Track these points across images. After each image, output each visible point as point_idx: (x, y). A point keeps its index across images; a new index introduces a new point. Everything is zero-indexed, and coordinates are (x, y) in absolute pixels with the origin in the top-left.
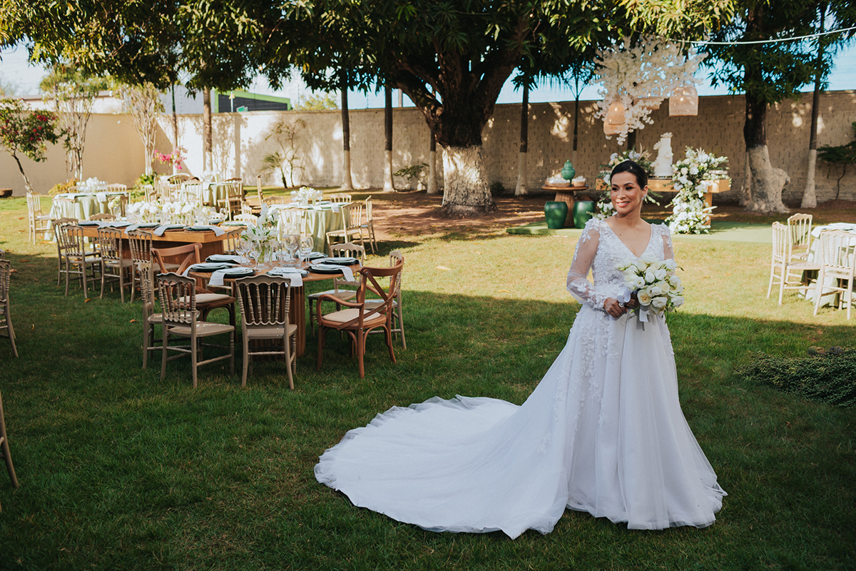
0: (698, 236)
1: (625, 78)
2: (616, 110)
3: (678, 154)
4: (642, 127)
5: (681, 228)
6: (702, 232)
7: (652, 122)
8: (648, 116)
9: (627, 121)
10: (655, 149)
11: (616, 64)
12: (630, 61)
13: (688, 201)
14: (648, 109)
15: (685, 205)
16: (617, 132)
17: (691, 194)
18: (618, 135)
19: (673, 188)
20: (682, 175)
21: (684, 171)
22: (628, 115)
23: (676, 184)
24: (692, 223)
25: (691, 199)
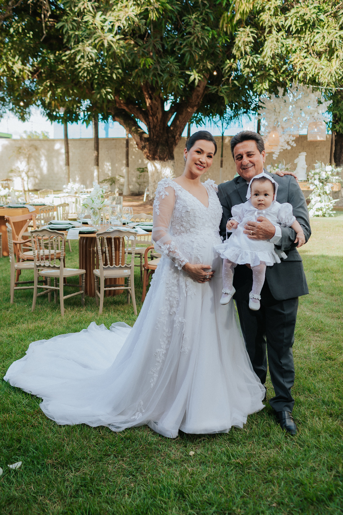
0: (327, 218)
1: (279, 116)
2: (274, 136)
3: (310, 166)
4: (289, 148)
5: (317, 213)
6: (330, 216)
7: (295, 145)
8: (293, 141)
9: (280, 144)
10: (295, 162)
11: (273, 106)
12: (283, 104)
13: (320, 195)
14: (293, 136)
15: (319, 198)
16: (273, 150)
17: (322, 191)
18: (273, 153)
19: (309, 188)
20: (315, 179)
21: (317, 177)
22: (282, 140)
23: (311, 185)
24: (324, 210)
25: (321, 194)
